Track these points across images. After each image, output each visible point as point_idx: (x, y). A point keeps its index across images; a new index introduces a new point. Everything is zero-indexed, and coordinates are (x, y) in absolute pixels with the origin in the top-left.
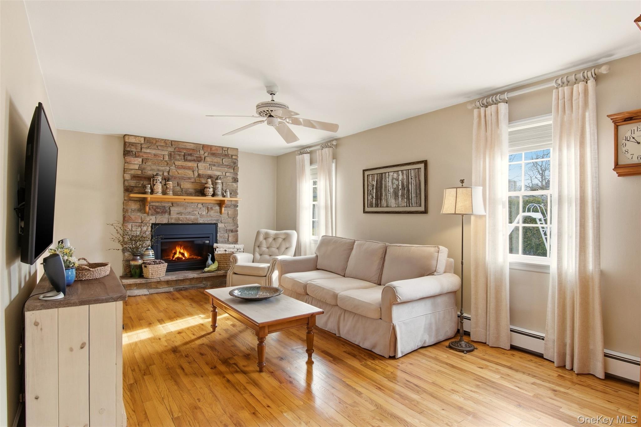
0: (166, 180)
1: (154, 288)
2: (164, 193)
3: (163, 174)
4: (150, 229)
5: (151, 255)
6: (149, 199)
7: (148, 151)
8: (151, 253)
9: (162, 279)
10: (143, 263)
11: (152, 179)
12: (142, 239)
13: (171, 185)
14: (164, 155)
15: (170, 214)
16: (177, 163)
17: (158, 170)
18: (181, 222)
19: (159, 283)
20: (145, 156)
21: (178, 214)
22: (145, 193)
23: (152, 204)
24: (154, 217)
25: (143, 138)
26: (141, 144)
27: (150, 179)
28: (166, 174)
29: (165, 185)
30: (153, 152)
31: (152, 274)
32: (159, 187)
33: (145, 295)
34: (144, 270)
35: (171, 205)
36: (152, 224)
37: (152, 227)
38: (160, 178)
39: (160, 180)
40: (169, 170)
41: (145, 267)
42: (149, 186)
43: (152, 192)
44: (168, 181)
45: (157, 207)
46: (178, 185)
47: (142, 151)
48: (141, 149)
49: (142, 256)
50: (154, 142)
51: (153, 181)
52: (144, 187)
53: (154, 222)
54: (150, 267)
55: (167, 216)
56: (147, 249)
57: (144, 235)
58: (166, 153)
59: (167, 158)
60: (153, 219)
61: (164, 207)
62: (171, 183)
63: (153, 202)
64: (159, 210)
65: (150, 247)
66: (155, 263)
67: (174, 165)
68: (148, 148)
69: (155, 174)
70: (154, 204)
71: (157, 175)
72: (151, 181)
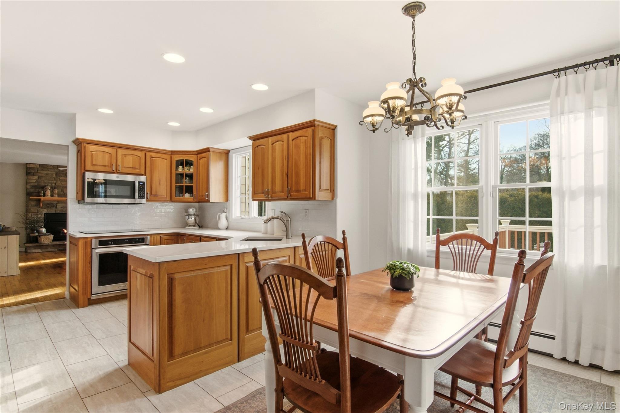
0: (53, 189)
1: (45, 249)
2: (52, 196)
3: (52, 185)
4: (43, 216)
5: (44, 231)
6: (42, 200)
7: (42, 172)
8: (43, 230)
9: (50, 244)
10: (39, 235)
11: (44, 188)
12: (38, 221)
13: (57, 191)
14: (52, 174)
15: (56, 208)
16: (61, 178)
17: (49, 183)
18: (63, 212)
19: (47, 246)
20: (40, 175)
21: (62, 208)
22: (40, 196)
23: (45, 202)
24: (46, 209)
25: (39, 165)
26: (37, 168)
27: (43, 188)
28: (53, 185)
29: (53, 191)
30: (46, 172)
31: (44, 241)
32: (49, 193)
33: (39, 252)
34: (39, 239)
35: (57, 202)
36: (45, 213)
37: (44, 216)
38: (49, 188)
39: (50, 189)
40: (56, 182)
41: (39, 237)
42: (42, 192)
43: (44, 196)
44: (55, 189)
45: (48, 204)
46: (62, 191)
47: (38, 172)
48: (38, 171)
49: (38, 232)
50: (46, 167)
51: (45, 188)
52: (39, 192)
53: (46, 212)
54: (42, 237)
55: (54, 209)
56: (41, 228)
57: (39, 220)
58: (54, 173)
59: (54, 176)
60: (45, 211)
61: (53, 204)
62: (56, 190)
63: (45, 201)
64: (49, 206)
65: (43, 227)
66: (45, 235)
67: (59, 180)
68: (42, 170)
69: (46, 185)
70: (46, 202)
71: (47, 186)
72: (43, 189)
